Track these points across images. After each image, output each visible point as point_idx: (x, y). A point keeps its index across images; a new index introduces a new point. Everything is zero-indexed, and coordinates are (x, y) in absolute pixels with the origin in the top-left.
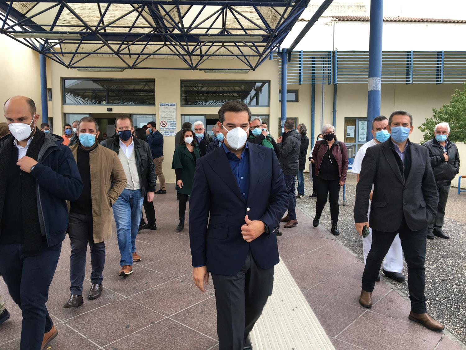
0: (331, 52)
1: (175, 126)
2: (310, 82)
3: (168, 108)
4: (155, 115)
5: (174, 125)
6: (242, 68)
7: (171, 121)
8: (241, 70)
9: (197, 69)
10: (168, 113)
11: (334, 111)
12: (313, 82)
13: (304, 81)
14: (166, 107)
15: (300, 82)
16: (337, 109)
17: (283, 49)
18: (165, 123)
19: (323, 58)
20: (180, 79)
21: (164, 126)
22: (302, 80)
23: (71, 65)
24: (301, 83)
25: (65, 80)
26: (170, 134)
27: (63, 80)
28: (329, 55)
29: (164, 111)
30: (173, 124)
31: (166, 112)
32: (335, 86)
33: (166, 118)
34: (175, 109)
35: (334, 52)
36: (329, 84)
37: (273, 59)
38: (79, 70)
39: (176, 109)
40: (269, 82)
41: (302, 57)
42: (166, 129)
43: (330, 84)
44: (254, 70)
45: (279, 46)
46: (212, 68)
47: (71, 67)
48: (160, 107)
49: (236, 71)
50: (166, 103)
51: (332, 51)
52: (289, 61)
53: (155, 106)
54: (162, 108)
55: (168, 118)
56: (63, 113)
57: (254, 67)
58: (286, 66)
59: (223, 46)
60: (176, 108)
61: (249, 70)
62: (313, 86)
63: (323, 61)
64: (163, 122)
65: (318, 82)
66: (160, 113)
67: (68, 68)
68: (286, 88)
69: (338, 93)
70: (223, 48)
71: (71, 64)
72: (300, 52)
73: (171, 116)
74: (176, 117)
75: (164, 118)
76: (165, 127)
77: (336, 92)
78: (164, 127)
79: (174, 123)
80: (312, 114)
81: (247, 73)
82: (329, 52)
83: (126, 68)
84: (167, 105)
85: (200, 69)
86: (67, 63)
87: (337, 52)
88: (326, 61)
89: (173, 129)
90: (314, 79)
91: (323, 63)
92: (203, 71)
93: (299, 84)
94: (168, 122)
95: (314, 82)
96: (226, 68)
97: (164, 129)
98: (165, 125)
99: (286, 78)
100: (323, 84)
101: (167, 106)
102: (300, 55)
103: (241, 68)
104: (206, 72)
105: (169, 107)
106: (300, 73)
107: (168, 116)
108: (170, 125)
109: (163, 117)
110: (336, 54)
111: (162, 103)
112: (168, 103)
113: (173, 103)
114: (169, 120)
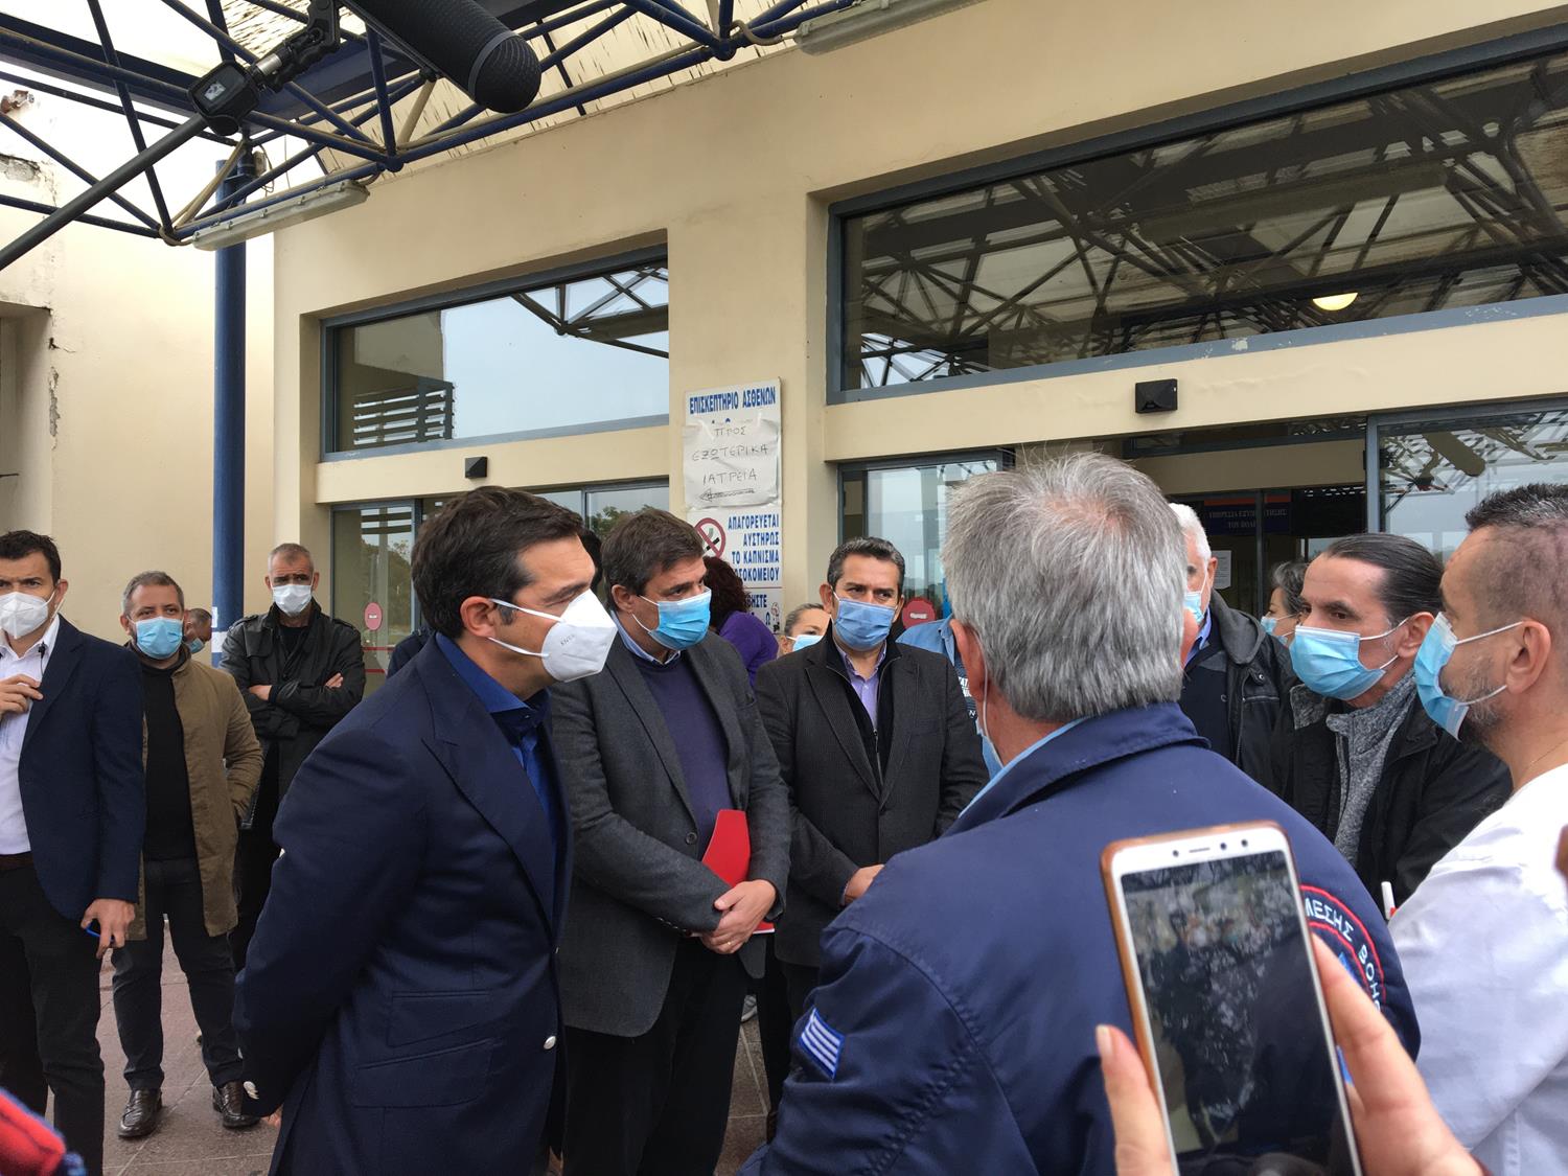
3: (733, 424)
4: (663, 480)
5: (769, 547)
7: (753, 521)
10: (732, 461)
14: (720, 415)
18: (717, 534)
27: (327, 330)
29: (713, 446)
30: (765, 538)
31: (720, 454)
33: (723, 501)
34: (769, 424)
39: (779, 428)
48: (689, 418)
50: (723, 391)
54: (701, 430)
55: (736, 500)
56: (319, 505)
60: (777, 419)
64: (705, 528)
73: (749, 483)
74: (781, 483)
75: (709, 496)
79: (770, 530)
84: (728, 400)
89: (764, 574)
94: (735, 523)
98: (719, 546)
101: (730, 412)
105: (739, 414)
107: (732, 485)
108: (742, 549)
109: (702, 490)
111: (699, 395)
112: (731, 391)
113: (763, 386)
114: (739, 513)
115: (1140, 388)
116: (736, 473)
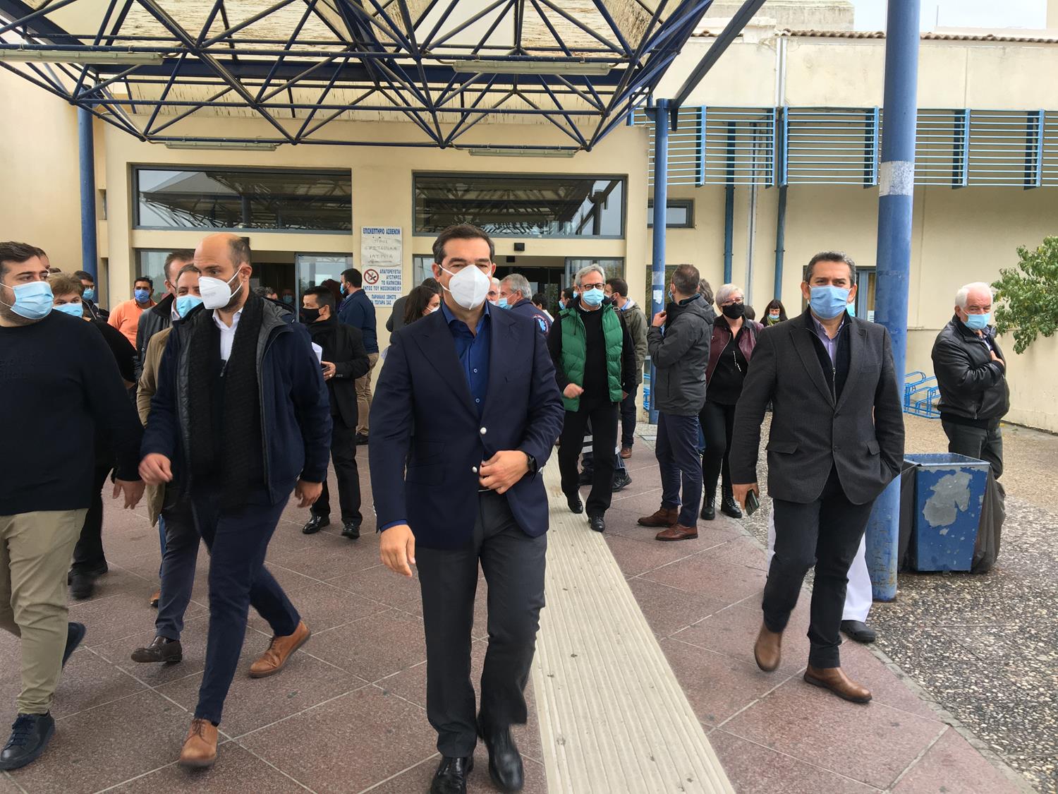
0: (774, 110)
1: (399, 283)
2: (722, 180)
3: (382, 239)
4: (350, 255)
5: (397, 280)
6: (561, 145)
7: (390, 271)
8: (557, 148)
9: (453, 147)
10: (382, 251)
11: (779, 251)
12: (728, 180)
13: (707, 179)
14: (376, 236)
15: (698, 179)
16: (787, 245)
17: (658, 101)
18: (375, 274)
19: (755, 124)
20: (412, 170)
21: (373, 281)
22: (702, 175)
23: (151, 134)
24: (701, 183)
25: (141, 172)
26: (385, 300)
27: (134, 170)
28: (768, 117)
29: (373, 245)
30: (395, 277)
31: (377, 248)
32: (783, 191)
33: (377, 264)
34: (398, 241)
35: (780, 111)
36: (767, 187)
37: (635, 124)
38: (170, 147)
39: (402, 243)
40: (624, 179)
41: (703, 120)
42: (376, 288)
43: (771, 185)
44: (588, 149)
45: (650, 92)
46: (488, 144)
47: (150, 139)
48: (363, 235)
49: (546, 151)
50: (379, 228)
51: (777, 108)
52: (674, 128)
53: (352, 234)
54: (369, 239)
55: (383, 264)
56: (133, 248)
57: (588, 143)
58: (666, 142)
59: (515, 91)
60: (401, 239)
61: (576, 149)
62: (730, 191)
63: (755, 131)
64: (370, 272)
65: (742, 182)
66: (363, 251)
67: (143, 140)
68: (664, 194)
69: (787, 208)
70: (515, 96)
71: (150, 131)
72: (699, 109)
73: (391, 259)
74: (402, 260)
75: (372, 262)
76: (375, 285)
77: (785, 206)
78: (373, 285)
79: (397, 274)
80: (725, 257)
81: (571, 156)
82: (770, 110)
83: (281, 142)
84: (380, 231)
85: (458, 147)
86: (141, 128)
87: (789, 109)
88: (761, 132)
89: (393, 289)
90: (732, 173)
91: (755, 137)
92: (466, 151)
93: (697, 186)
94: (381, 271)
95: (732, 180)
96: (522, 145)
97: (373, 288)
98: (376, 279)
99: (666, 170)
100: (753, 185)
101: (381, 235)
102: (699, 117)
103: (556, 145)
104: (472, 154)
105: (384, 236)
106: (698, 159)
107: (383, 259)
108: (386, 280)
109: (370, 259)
110: (786, 113)
111: (367, 228)
112: (382, 228)
113: (395, 228)
114: (385, 268)
115: (515, 244)
116: (384, 255)
